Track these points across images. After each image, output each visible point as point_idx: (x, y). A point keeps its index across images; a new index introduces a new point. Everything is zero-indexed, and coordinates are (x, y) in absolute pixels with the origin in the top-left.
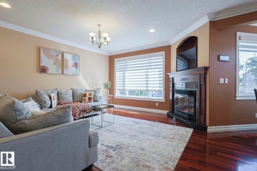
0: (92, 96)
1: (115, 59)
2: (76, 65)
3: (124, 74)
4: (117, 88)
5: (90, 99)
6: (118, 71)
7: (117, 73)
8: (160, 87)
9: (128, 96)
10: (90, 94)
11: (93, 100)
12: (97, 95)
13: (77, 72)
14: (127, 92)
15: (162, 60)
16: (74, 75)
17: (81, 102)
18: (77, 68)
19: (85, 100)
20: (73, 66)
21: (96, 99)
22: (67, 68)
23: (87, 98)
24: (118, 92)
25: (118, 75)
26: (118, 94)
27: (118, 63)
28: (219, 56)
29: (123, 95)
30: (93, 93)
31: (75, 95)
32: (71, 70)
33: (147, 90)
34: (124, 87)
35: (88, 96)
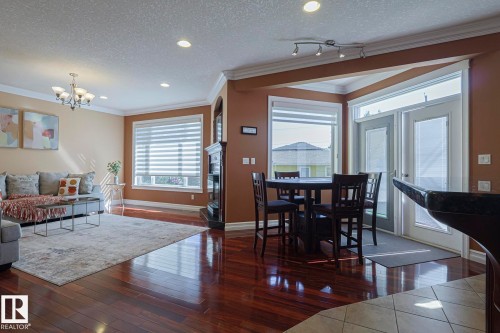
0: (77, 185)
1: (134, 123)
2: (50, 133)
3: (147, 147)
4: (136, 172)
5: (72, 190)
6: (139, 143)
7: (137, 146)
8: (197, 170)
9: (154, 184)
10: (73, 182)
11: (77, 192)
12: (86, 183)
13: (52, 144)
14: (153, 178)
15: (199, 127)
16: (45, 149)
17: (56, 195)
18: (52, 137)
19: (63, 191)
20: (44, 134)
21: (84, 189)
22: (32, 138)
23: (66, 189)
24: (138, 180)
25: (138, 151)
26: (137, 182)
27: (139, 130)
28: (242, 128)
29: (146, 184)
30: (78, 180)
31: (43, 183)
32: (39, 140)
33: (180, 175)
34: (147, 169)
35: (68, 185)
